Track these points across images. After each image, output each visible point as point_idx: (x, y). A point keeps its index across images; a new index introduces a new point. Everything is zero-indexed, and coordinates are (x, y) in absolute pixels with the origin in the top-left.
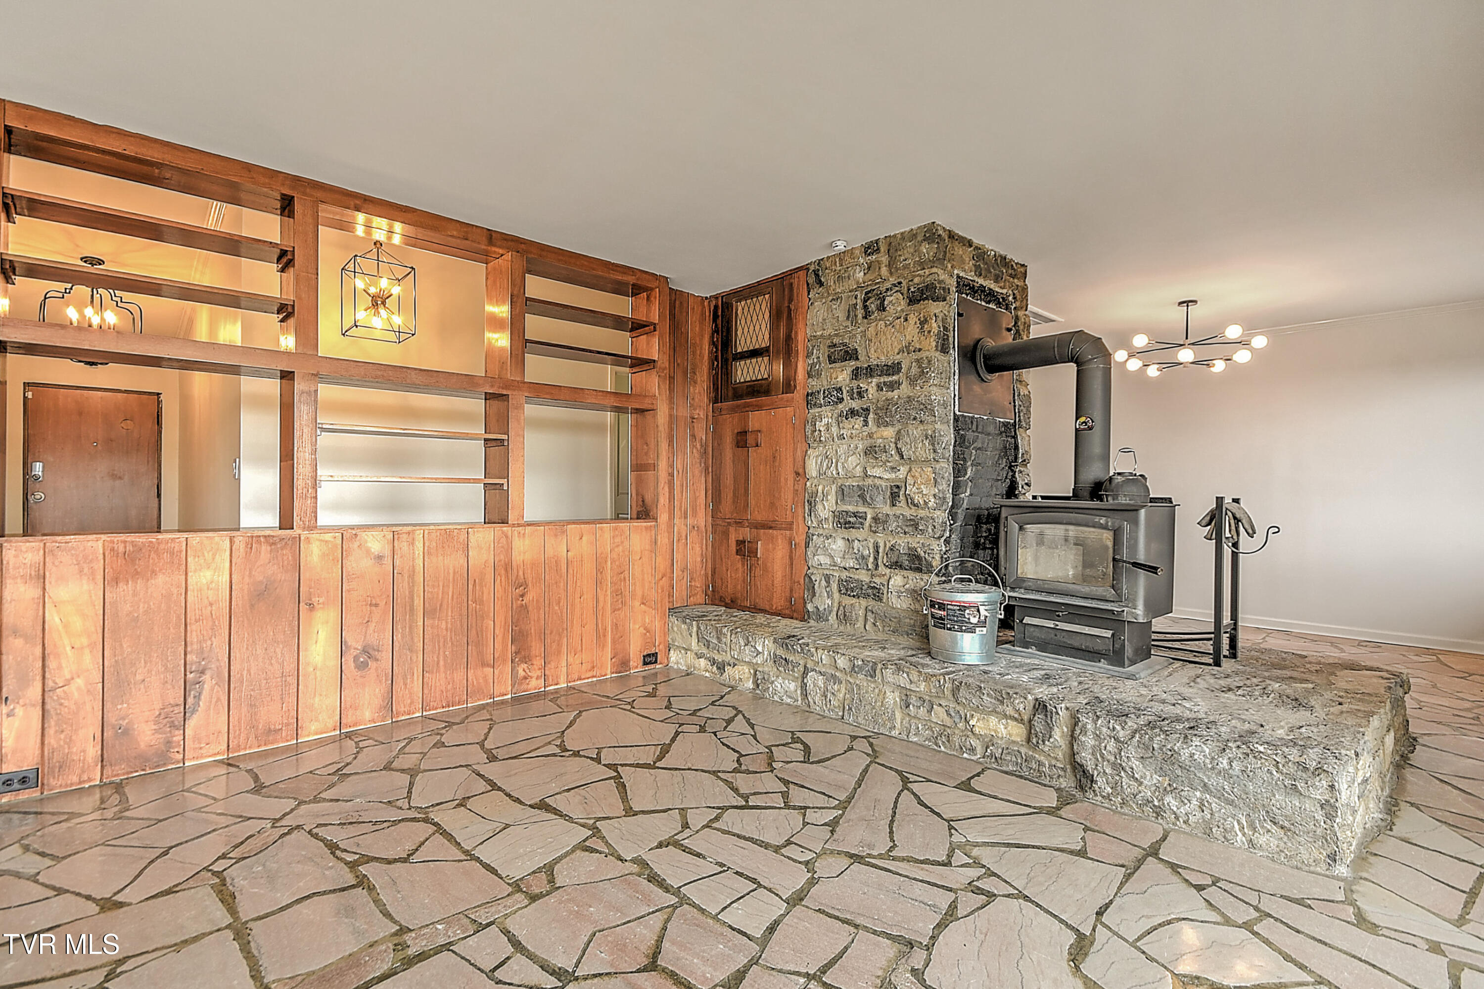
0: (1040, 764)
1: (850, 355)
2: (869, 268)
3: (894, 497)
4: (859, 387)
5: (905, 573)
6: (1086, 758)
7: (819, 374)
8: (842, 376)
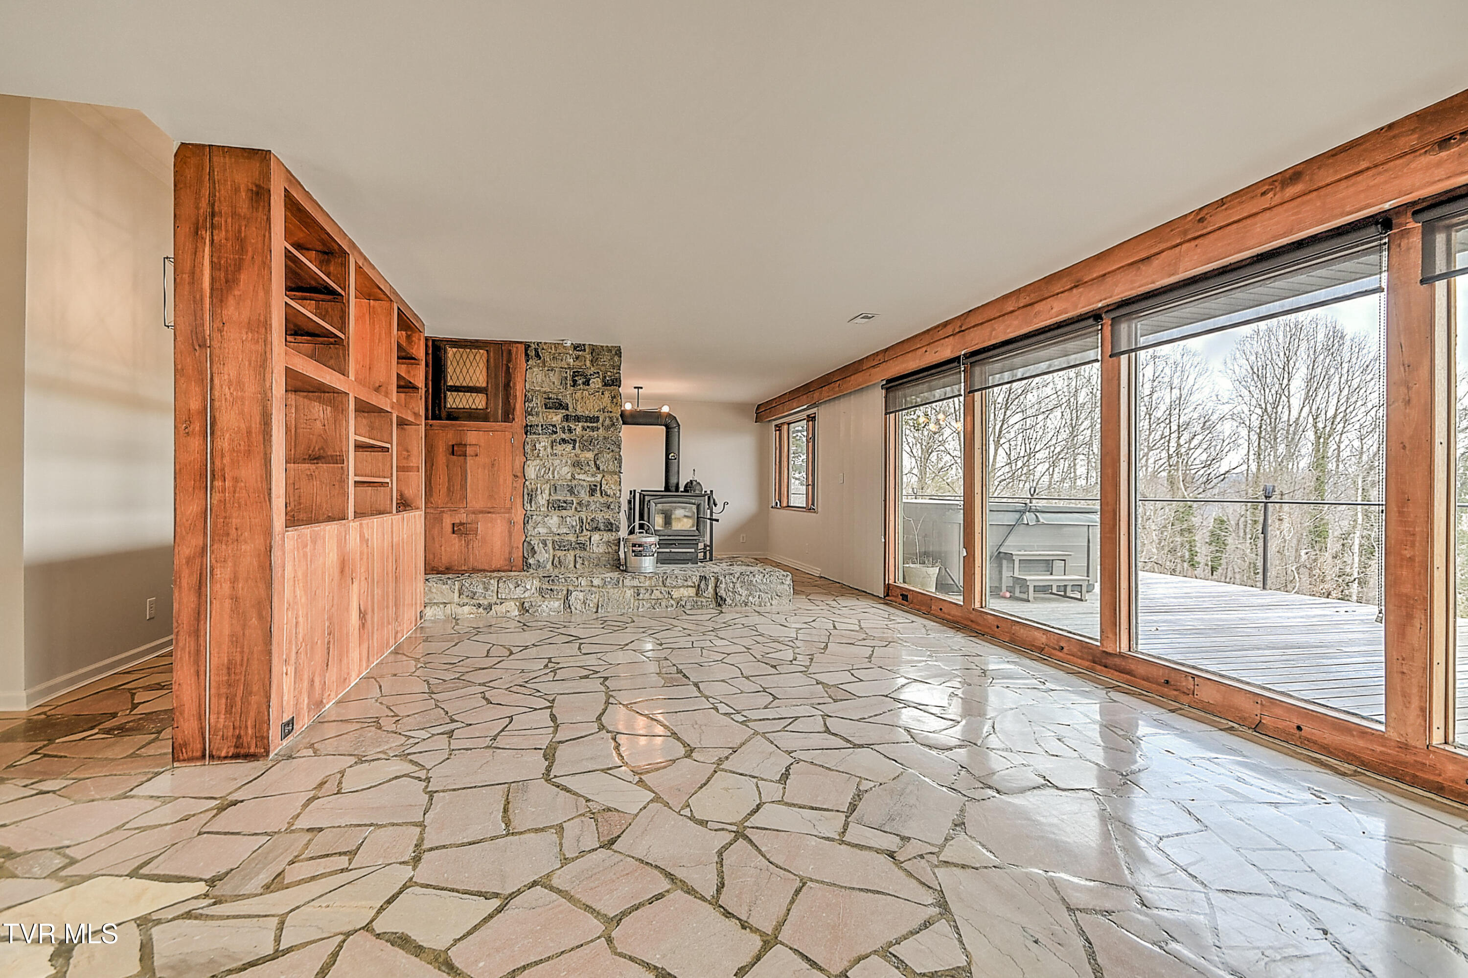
0: (702, 602)
1: (560, 405)
2: (577, 358)
3: (592, 492)
4: (568, 426)
5: (601, 533)
6: (722, 593)
7: (537, 414)
8: (556, 418)
